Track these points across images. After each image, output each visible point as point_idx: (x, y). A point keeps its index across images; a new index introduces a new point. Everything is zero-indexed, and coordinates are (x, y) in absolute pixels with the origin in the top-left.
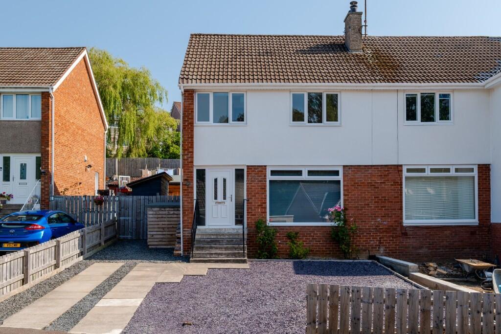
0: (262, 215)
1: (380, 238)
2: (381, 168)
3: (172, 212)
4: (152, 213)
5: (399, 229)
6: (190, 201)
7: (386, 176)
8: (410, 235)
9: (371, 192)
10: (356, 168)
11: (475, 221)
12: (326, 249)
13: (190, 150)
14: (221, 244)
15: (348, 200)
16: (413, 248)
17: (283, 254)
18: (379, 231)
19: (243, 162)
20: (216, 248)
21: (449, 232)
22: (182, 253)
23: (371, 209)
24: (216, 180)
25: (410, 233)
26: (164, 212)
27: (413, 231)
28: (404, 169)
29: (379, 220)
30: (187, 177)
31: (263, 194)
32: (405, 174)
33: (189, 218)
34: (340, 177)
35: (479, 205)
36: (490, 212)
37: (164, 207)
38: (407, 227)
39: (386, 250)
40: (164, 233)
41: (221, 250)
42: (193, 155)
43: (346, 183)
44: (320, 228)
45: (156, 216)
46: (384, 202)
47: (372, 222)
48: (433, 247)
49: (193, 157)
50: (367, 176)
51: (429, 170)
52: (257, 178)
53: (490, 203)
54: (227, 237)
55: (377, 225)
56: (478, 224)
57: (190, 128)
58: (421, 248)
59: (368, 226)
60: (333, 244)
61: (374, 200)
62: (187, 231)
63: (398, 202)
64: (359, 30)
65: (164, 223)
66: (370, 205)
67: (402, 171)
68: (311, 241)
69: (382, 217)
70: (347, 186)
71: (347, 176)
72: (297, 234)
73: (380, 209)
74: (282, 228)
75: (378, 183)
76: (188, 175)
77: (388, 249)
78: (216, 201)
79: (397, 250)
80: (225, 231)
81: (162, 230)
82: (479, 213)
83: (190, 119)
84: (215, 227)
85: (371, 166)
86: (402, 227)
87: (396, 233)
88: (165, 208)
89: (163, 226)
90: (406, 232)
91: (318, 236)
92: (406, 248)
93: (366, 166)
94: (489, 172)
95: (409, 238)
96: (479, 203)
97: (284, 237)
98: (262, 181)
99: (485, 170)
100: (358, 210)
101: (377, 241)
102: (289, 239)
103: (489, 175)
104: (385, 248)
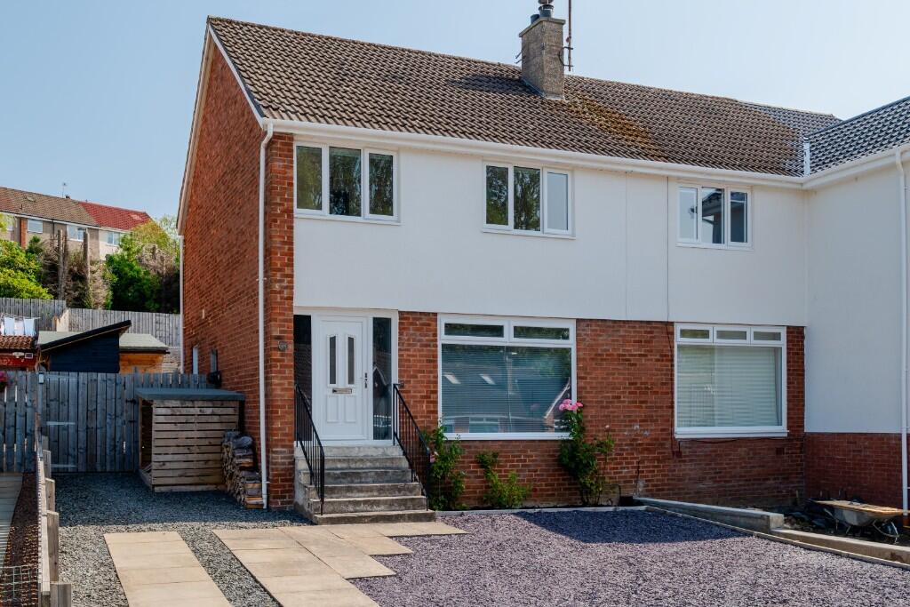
0: (429, 417)
1: (638, 463)
2: (640, 327)
3: (209, 411)
4: (163, 411)
5: (668, 445)
6: (286, 386)
7: (649, 342)
8: (685, 456)
9: (623, 374)
10: (598, 326)
11: (782, 430)
12: (546, 485)
13: (287, 271)
14: (363, 480)
15: (585, 388)
16: (690, 479)
17: (469, 498)
18: (636, 449)
19: (392, 304)
20: (360, 490)
21: (744, 449)
22: (265, 501)
23: (624, 407)
24: (333, 341)
25: (686, 452)
26: (192, 411)
27: (690, 448)
28: (677, 329)
29: (637, 427)
30: (281, 331)
31: (431, 372)
32: (678, 340)
33: (286, 423)
34: (571, 343)
35: (789, 401)
36: (803, 414)
37: (192, 399)
38: (682, 440)
39: (648, 486)
40: (190, 457)
41: (369, 494)
42: (292, 282)
43: (581, 353)
44: (537, 444)
45: (173, 419)
46: (644, 393)
47: (625, 431)
48: (720, 477)
49: (292, 288)
50: (617, 341)
51: (715, 333)
52: (419, 338)
53: (803, 396)
54: (369, 464)
55: (633, 437)
56: (786, 435)
57: (285, 222)
58: (701, 480)
59: (620, 440)
60: (560, 475)
61: (628, 388)
62: (281, 452)
63: (667, 393)
64: (559, 56)
65: (190, 434)
66: (622, 399)
67: (672, 333)
68: (521, 471)
69: (641, 421)
70: (584, 359)
71: (584, 340)
72: (495, 455)
73: (638, 407)
74: (466, 444)
75: (635, 355)
76: (284, 326)
77: (650, 484)
78: (333, 385)
79: (665, 485)
80: (359, 451)
81: (187, 451)
82: (788, 414)
83: (286, 200)
84: (339, 444)
85: (624, 322)
86: (673, 439)
87: (664, 453)
88: (193, 401)
89: (189, 442)
90: (679, 451)
91: (533, 461)
92: (679, 480)
93: (615, 322)
94: (803, 342)
95: (684, 461)
96: (788, 397)
97: (472, 462)
98: (429, 346)
99: (796, 336)
100: (602, 407)
101: (633, 467)
102: (482, 467)
103: (803, 345)
104: (646, 481)
